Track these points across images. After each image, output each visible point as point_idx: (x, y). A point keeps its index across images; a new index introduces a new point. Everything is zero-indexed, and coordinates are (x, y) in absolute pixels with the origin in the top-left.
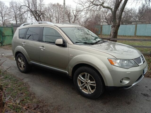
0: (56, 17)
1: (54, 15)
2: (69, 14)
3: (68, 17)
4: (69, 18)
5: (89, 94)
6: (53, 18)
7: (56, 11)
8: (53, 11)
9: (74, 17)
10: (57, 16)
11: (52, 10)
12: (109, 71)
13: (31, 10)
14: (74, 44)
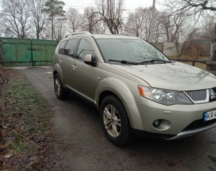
0: (146, 28)
1: (144, 25)
2: (167, 23)
3: (165, 28)
4: (167, 29)
5: (114, 137)
6: (142, 30)
7: (147, 19)
8: (143, 19)
9: (175, 27)
10: (148, 26)
11: (141, 18)
12: (137, 105)
13: (105, 18)
14: (105, 62)
